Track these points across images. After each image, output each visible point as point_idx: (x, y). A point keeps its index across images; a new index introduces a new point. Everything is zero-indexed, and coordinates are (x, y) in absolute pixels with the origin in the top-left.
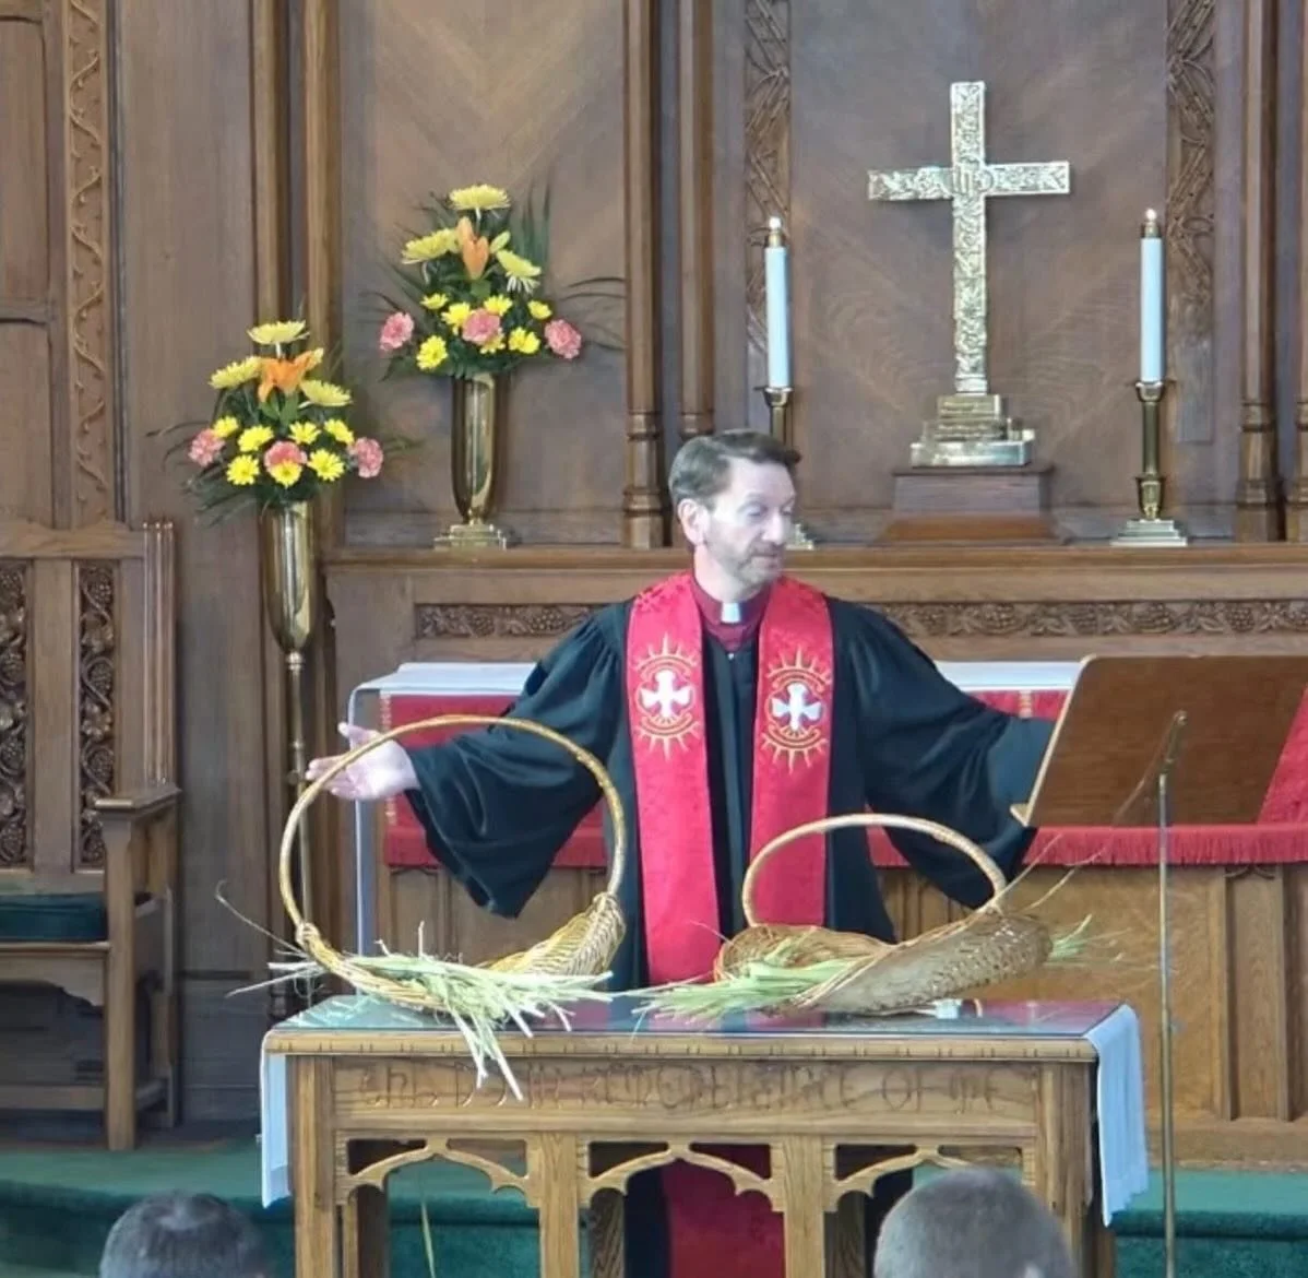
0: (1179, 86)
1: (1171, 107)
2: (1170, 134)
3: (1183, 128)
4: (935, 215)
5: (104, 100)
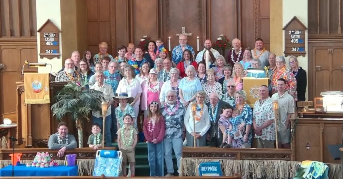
5: (115, 28)
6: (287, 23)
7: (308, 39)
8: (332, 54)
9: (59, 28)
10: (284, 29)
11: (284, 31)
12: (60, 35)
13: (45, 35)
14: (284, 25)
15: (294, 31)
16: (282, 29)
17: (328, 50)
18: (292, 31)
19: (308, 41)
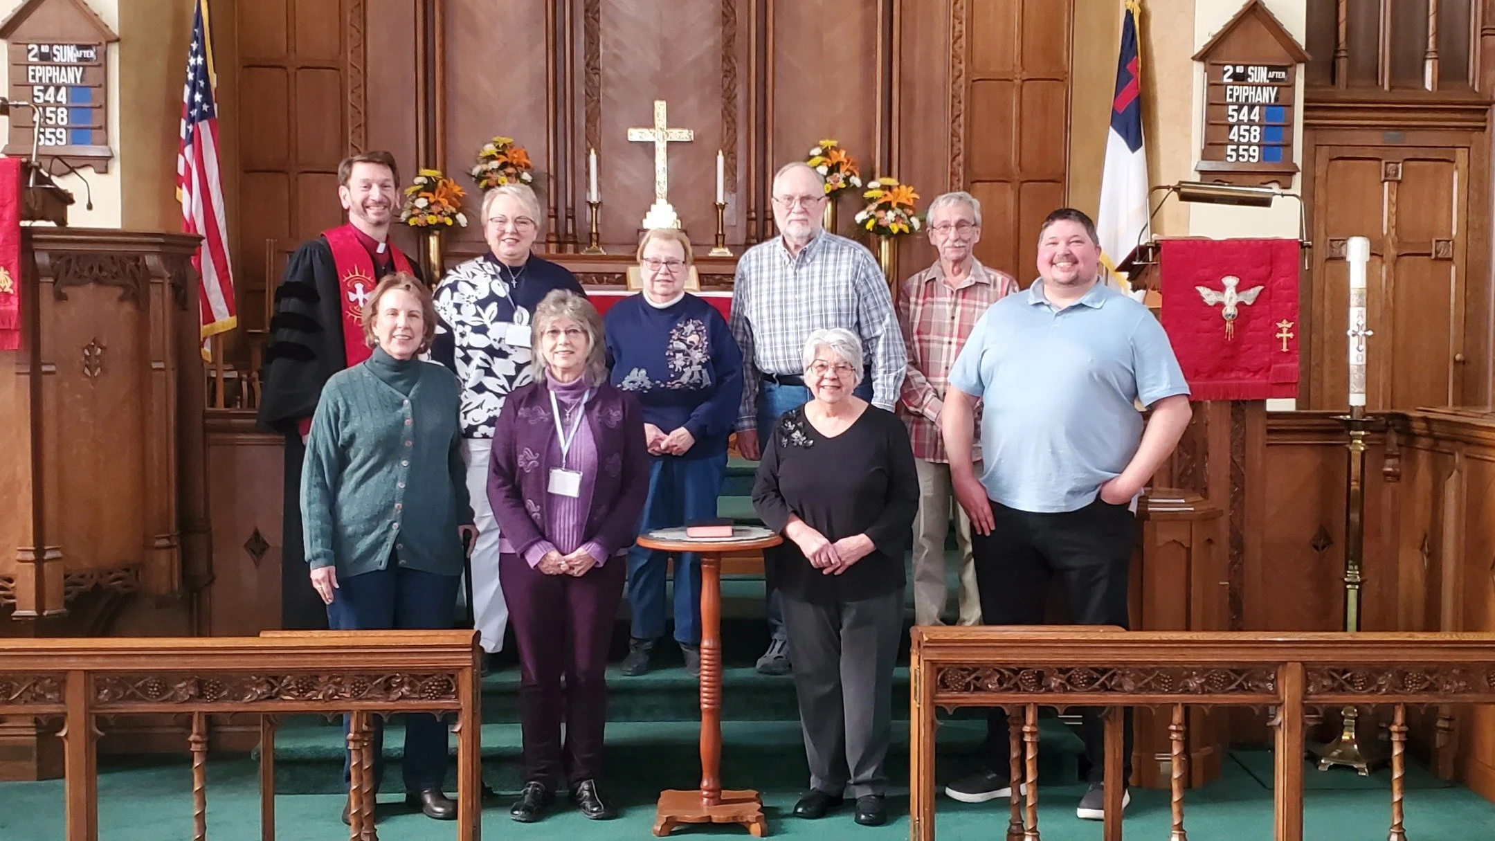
0: (726, 108)
1: (723, 116)
2: (723, 124)
3: (727, 122)
4: (649, 147)
5: (363, 97)
6: (1217, 27)
7: (1306, 109)
8: (1399, 182)
9: (104, 20)
10: (1202, 57)
11: (1199, 68)
12: (114, 53)
13: (36, 50)
14: (1202, 40)
15: (1246, 67)
16: (1194, 58)
17: (1383, 162)
18: (1234, 66)
19: (1305, 118)
